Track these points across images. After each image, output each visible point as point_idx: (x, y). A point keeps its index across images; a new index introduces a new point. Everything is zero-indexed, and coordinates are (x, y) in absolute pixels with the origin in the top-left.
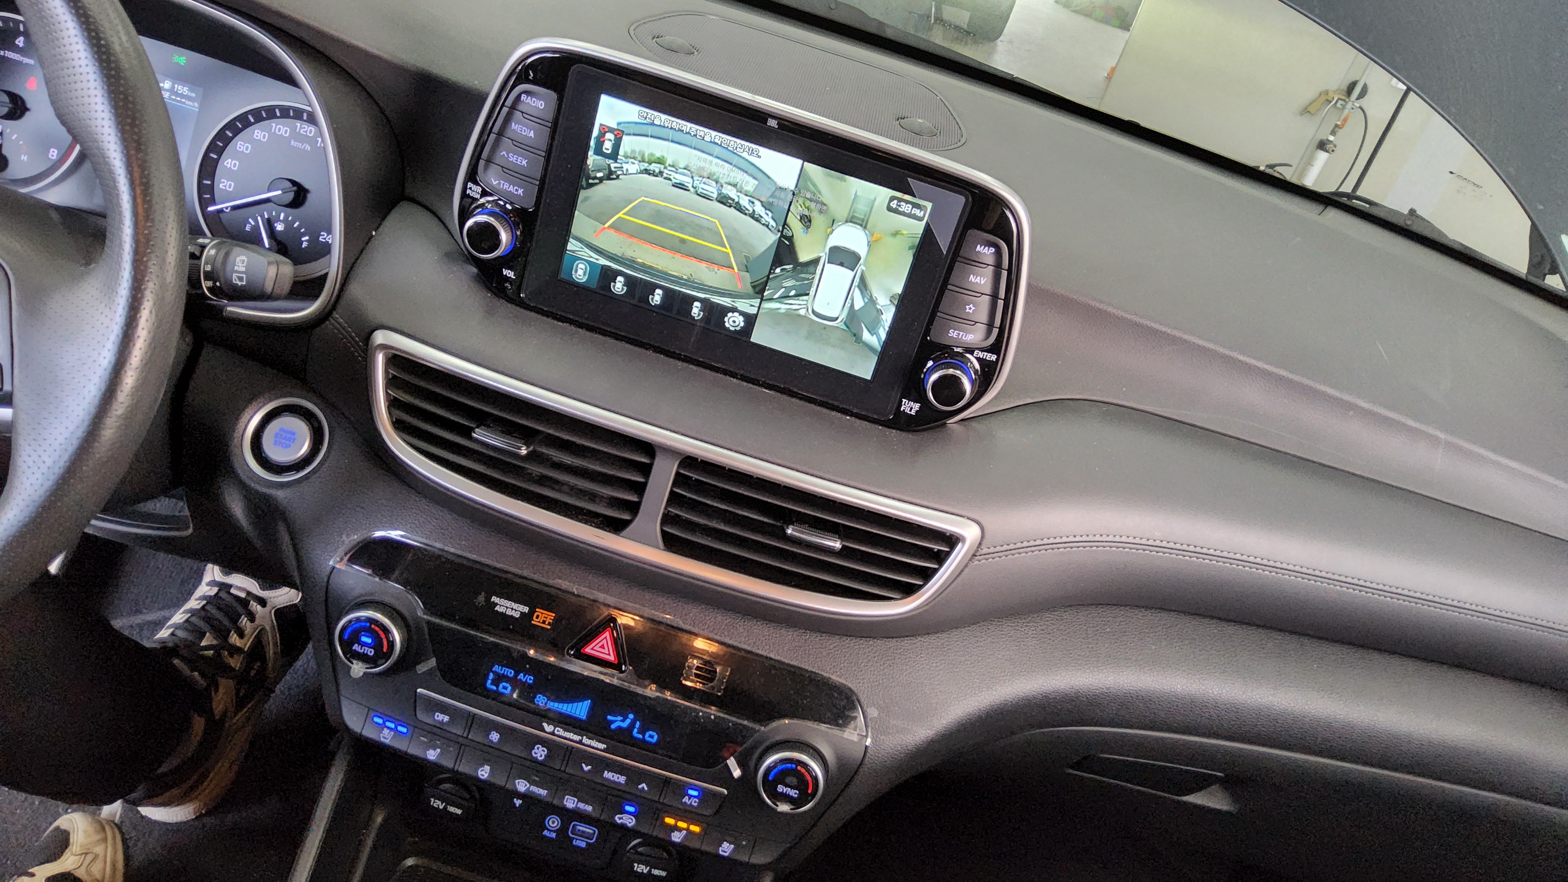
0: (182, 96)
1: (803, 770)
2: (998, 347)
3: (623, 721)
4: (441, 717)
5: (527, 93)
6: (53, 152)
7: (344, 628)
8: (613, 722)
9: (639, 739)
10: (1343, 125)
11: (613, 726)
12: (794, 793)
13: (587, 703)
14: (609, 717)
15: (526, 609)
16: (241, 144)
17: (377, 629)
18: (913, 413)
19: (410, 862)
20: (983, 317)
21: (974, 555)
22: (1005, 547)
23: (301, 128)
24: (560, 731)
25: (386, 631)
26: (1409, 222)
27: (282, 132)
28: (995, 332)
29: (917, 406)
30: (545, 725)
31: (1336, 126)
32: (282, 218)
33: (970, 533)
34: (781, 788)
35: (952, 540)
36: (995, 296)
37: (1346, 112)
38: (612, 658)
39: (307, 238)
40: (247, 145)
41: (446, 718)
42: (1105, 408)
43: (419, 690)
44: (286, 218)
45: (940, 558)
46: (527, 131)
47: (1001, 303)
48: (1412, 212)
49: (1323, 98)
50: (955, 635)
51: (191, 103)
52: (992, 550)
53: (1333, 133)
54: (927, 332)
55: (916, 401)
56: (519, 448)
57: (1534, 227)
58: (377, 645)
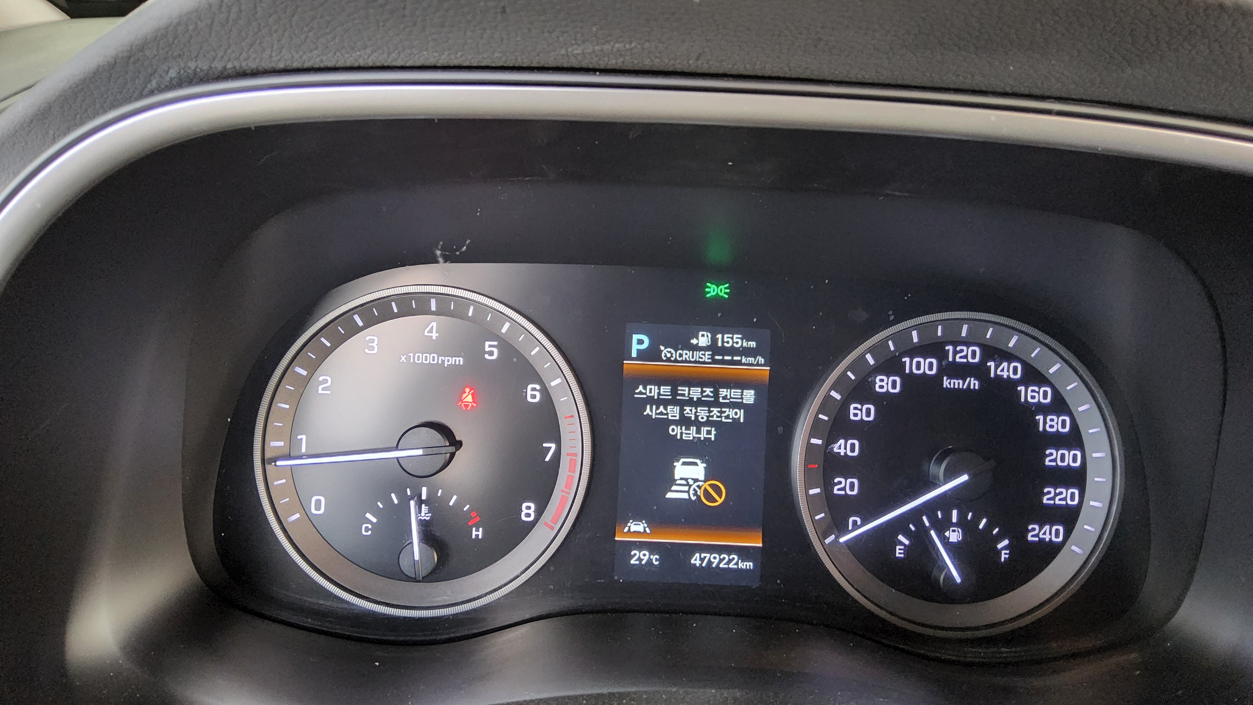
0: (732, 351)
6: (529, 508)
16: (855, 408)
23: (955, 353)
27: (924, 368)
32: (954, 520)
39: (1006, 542)
40: (865, 406)
44: (962, 516)
51: (751, 360)
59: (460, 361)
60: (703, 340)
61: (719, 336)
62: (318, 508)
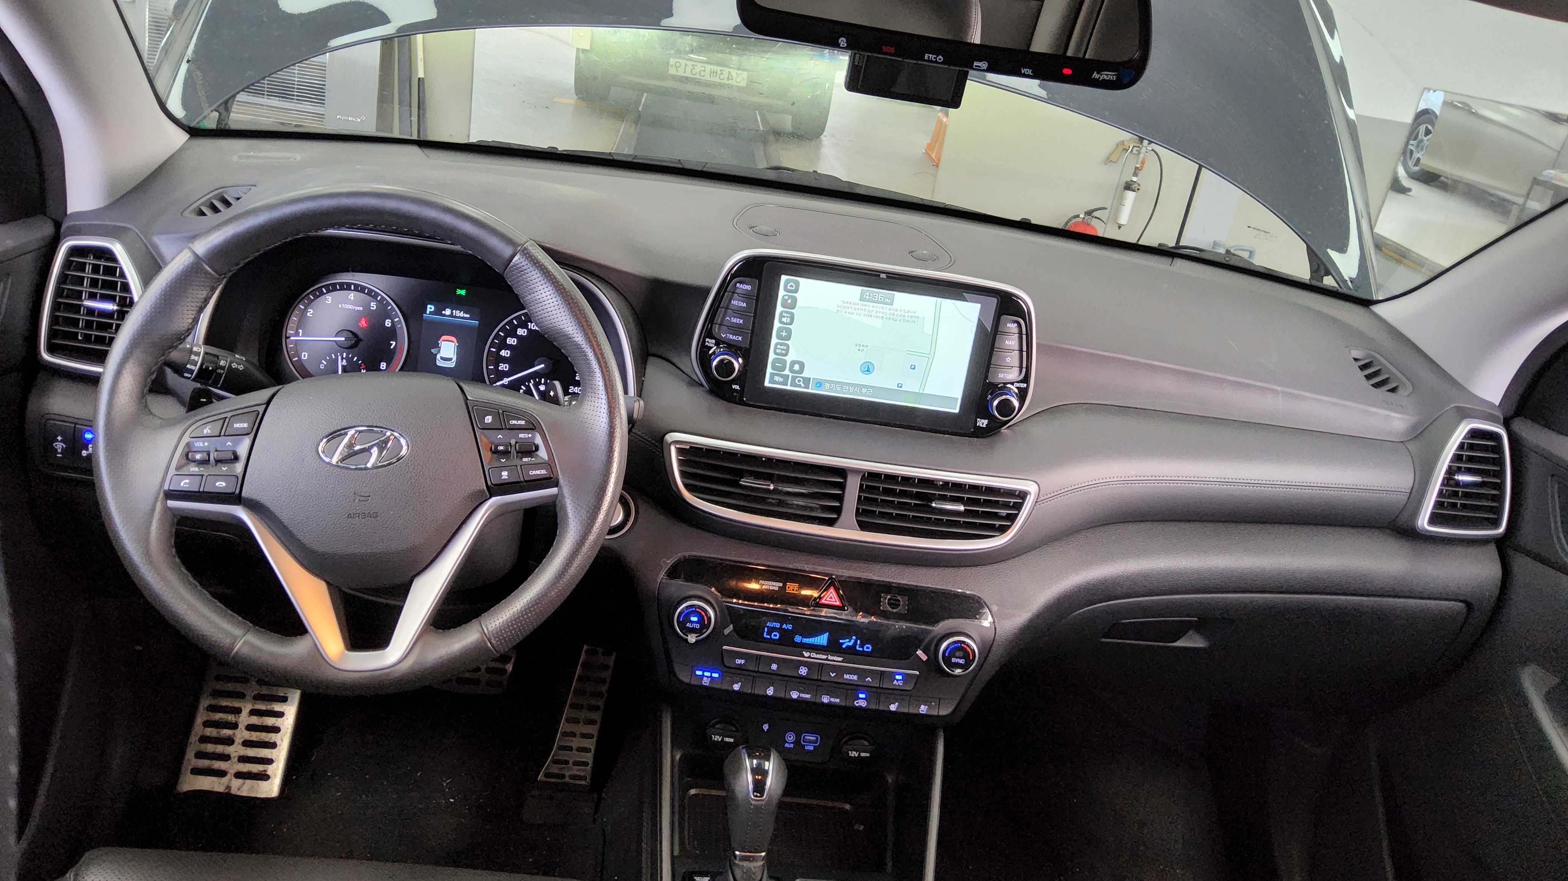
0: (460, 317)
1: (965, 646)
2: (1026, 380)
3: (849, 642)
4: (739, 661)
5: (740, 282)
6: (383, 364)
7: (680, 613)
8: (843, 643)
9: (859, 651)
10: (1142, 167)
11: (844, 646)
12: (962, 661)
13: (826, 635)
14: (841, 641)
15: (781, 585)
17: (700, 611)
18: (984, 426)
19: (693, 792)
20: (1016, 363)
21: (1036, 502)
22: (1052, 494)
24: (814, 655)
25: (706, 611)
26: (1227, 259)
28: (1024, 370)
29: (986, 422)
30: (804, 653)
31: (1136, 168)
32: (543, 382)
33: (1031, 488)
34: (954, 660)
35: (1023, 495)
36: (1021, 351)
37: (1142, 155)
38: (838, 603)
41: (743, 662)
42: (1085, 406)
43: (724, 647)
45: (1018, 507)
46: (742, 303)
47: (1025, 354)
48: (1228, 252)
49: (1121, 148)
50: (1030, 556)
52: (1046, 497)
53: (1135, 174)
54: (986, 377)
55: (985, 419)
56: (769, 486)
57: (1308, 247)
58: (701, 621)
59: (361, 309)
60: (448, 312)
61: (454, 311)
62: (305, 357)
